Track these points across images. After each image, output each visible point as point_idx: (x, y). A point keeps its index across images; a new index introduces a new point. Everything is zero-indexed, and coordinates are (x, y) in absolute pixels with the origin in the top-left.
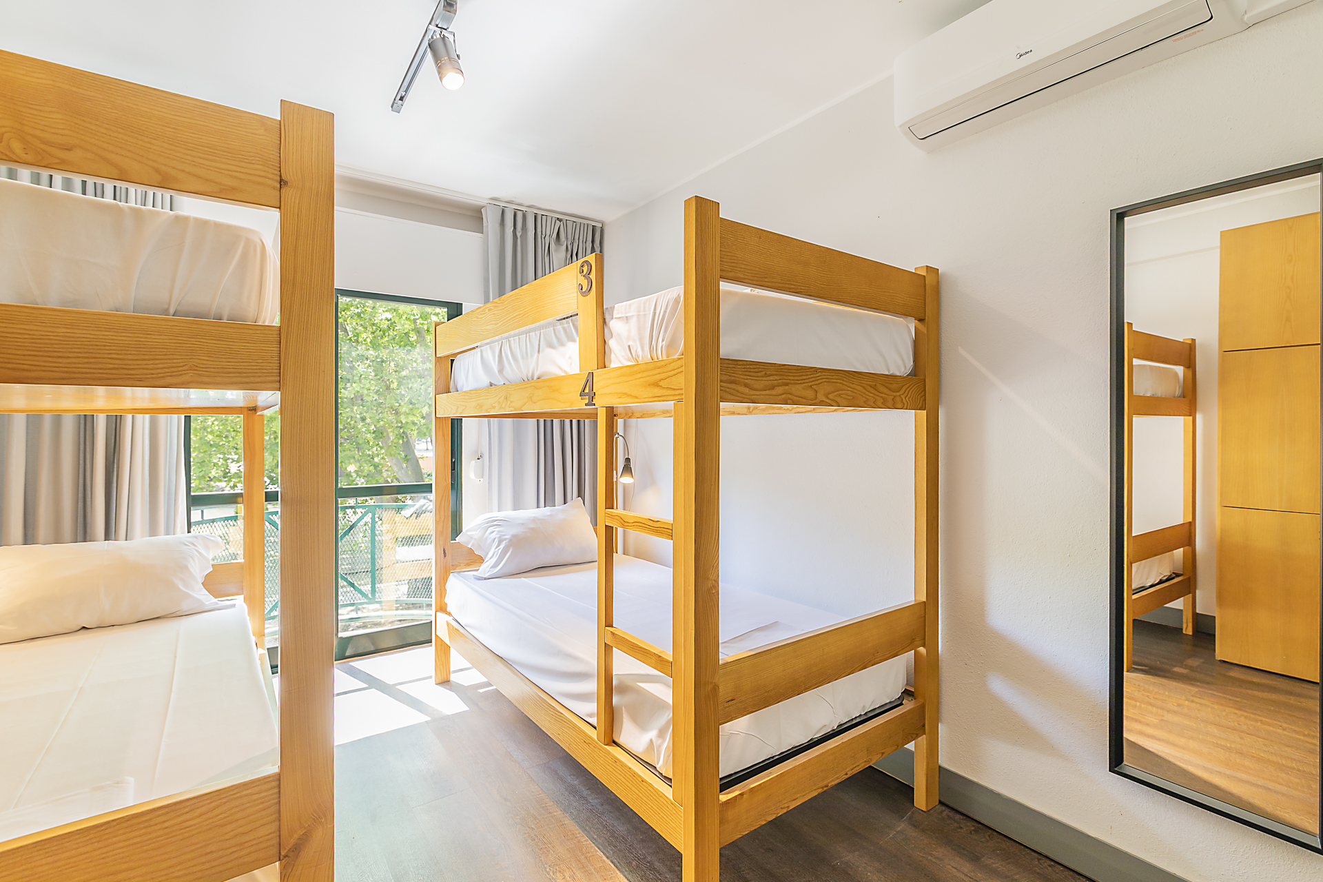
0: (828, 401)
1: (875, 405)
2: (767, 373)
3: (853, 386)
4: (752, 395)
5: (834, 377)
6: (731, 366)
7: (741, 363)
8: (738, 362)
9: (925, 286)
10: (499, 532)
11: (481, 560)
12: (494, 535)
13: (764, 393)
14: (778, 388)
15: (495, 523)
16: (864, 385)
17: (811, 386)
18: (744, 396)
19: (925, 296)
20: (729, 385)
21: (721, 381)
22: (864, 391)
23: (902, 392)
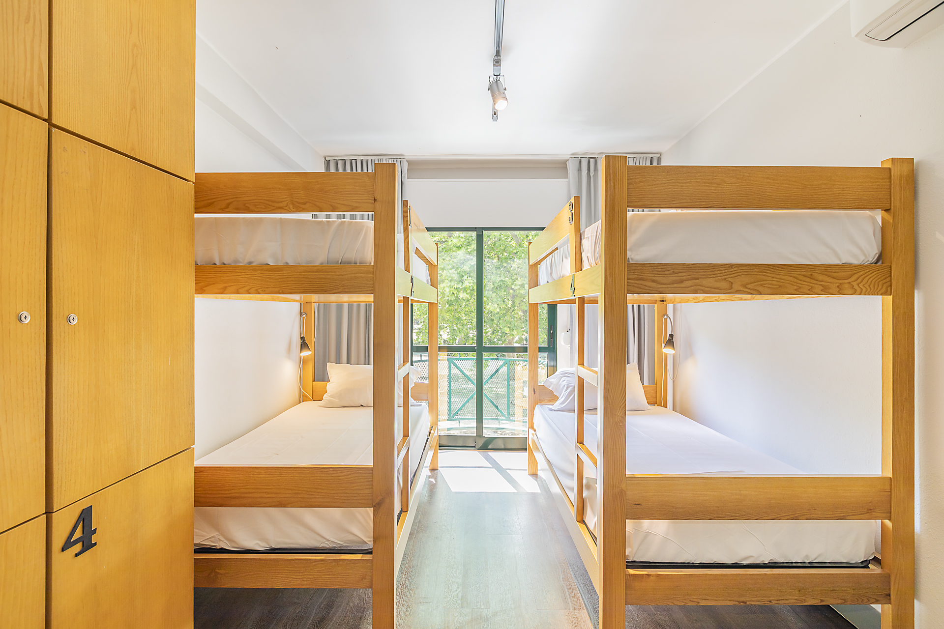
0: (745, 290)
1: (811, 292)
2: (675, 271)
3: (779, 277)
4: (659, 288)
5: (755, 270)
6: (639, 268)
7: (649, 265)
8: (646, 265)
9: (890, 178)
10: (568, 381)
11: (556, 398)
12: (564, 383)
13: (672, 286)
14: (687, 282)
15: (566, 375)
16: (795, 275)
17: (725, 279)
18: (651, 289)
19: (890, 187)
20: (636, 282)
21: (628, 279)
22: (795, 280)
23: (853, 279)
